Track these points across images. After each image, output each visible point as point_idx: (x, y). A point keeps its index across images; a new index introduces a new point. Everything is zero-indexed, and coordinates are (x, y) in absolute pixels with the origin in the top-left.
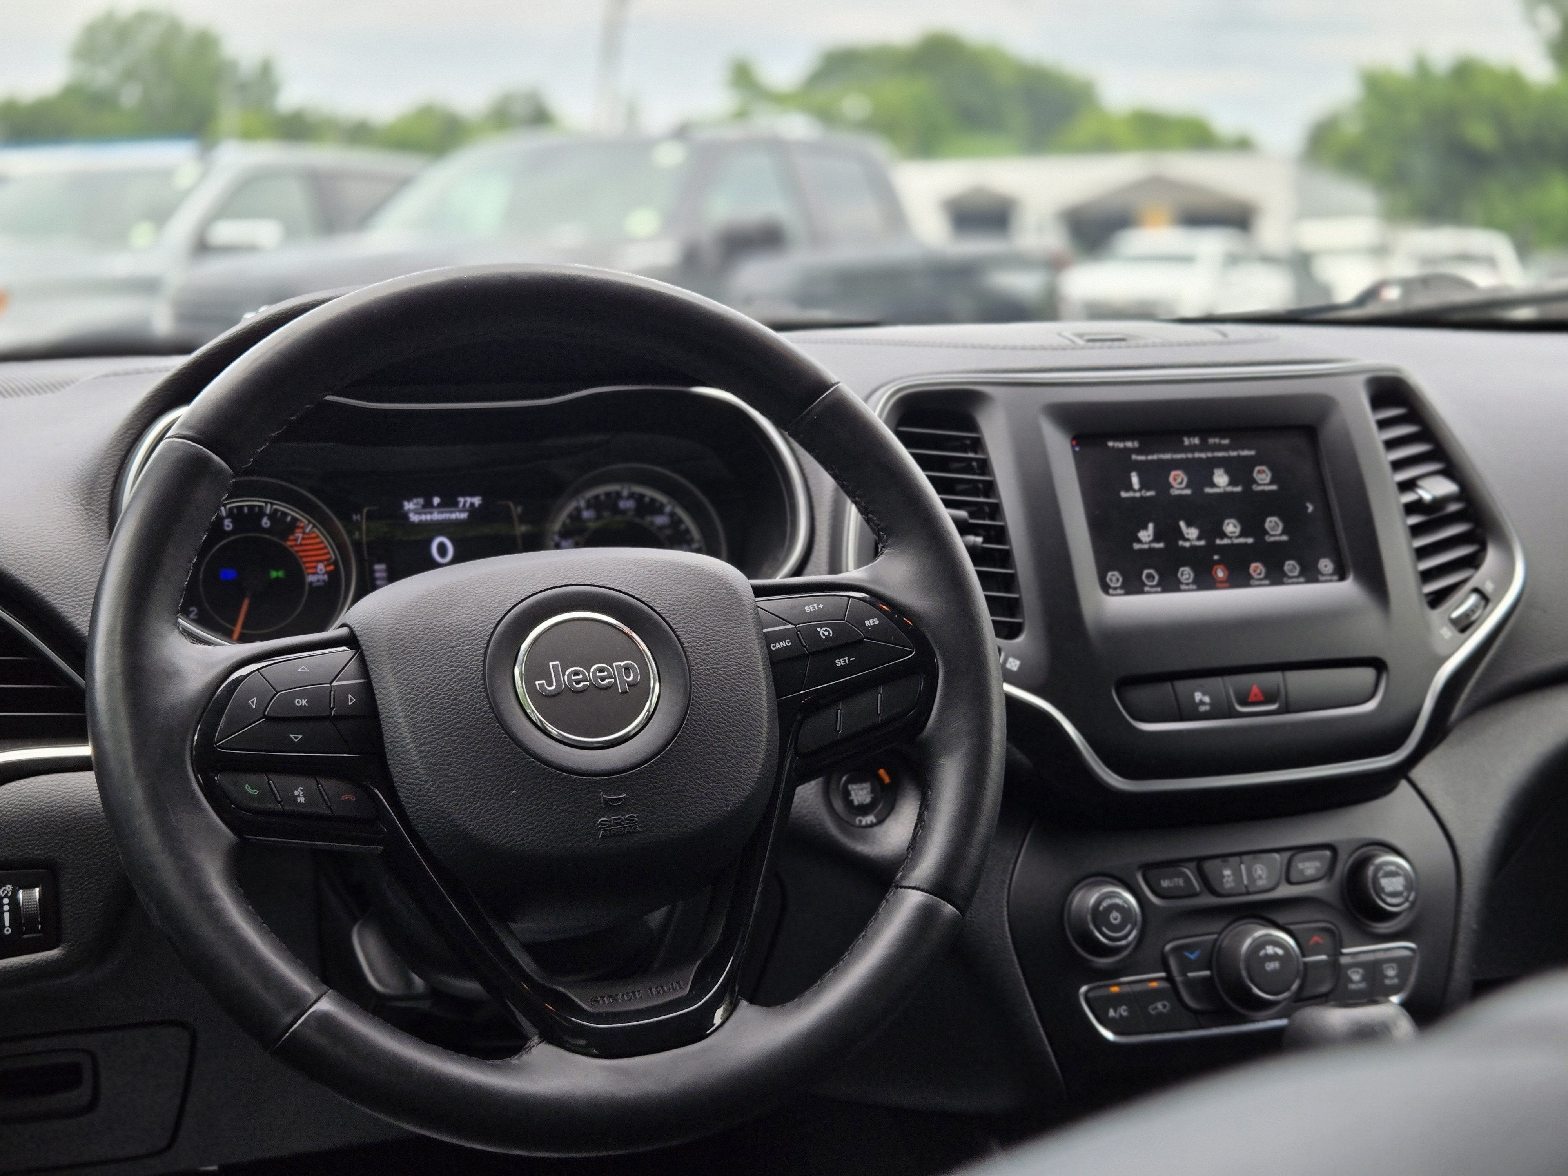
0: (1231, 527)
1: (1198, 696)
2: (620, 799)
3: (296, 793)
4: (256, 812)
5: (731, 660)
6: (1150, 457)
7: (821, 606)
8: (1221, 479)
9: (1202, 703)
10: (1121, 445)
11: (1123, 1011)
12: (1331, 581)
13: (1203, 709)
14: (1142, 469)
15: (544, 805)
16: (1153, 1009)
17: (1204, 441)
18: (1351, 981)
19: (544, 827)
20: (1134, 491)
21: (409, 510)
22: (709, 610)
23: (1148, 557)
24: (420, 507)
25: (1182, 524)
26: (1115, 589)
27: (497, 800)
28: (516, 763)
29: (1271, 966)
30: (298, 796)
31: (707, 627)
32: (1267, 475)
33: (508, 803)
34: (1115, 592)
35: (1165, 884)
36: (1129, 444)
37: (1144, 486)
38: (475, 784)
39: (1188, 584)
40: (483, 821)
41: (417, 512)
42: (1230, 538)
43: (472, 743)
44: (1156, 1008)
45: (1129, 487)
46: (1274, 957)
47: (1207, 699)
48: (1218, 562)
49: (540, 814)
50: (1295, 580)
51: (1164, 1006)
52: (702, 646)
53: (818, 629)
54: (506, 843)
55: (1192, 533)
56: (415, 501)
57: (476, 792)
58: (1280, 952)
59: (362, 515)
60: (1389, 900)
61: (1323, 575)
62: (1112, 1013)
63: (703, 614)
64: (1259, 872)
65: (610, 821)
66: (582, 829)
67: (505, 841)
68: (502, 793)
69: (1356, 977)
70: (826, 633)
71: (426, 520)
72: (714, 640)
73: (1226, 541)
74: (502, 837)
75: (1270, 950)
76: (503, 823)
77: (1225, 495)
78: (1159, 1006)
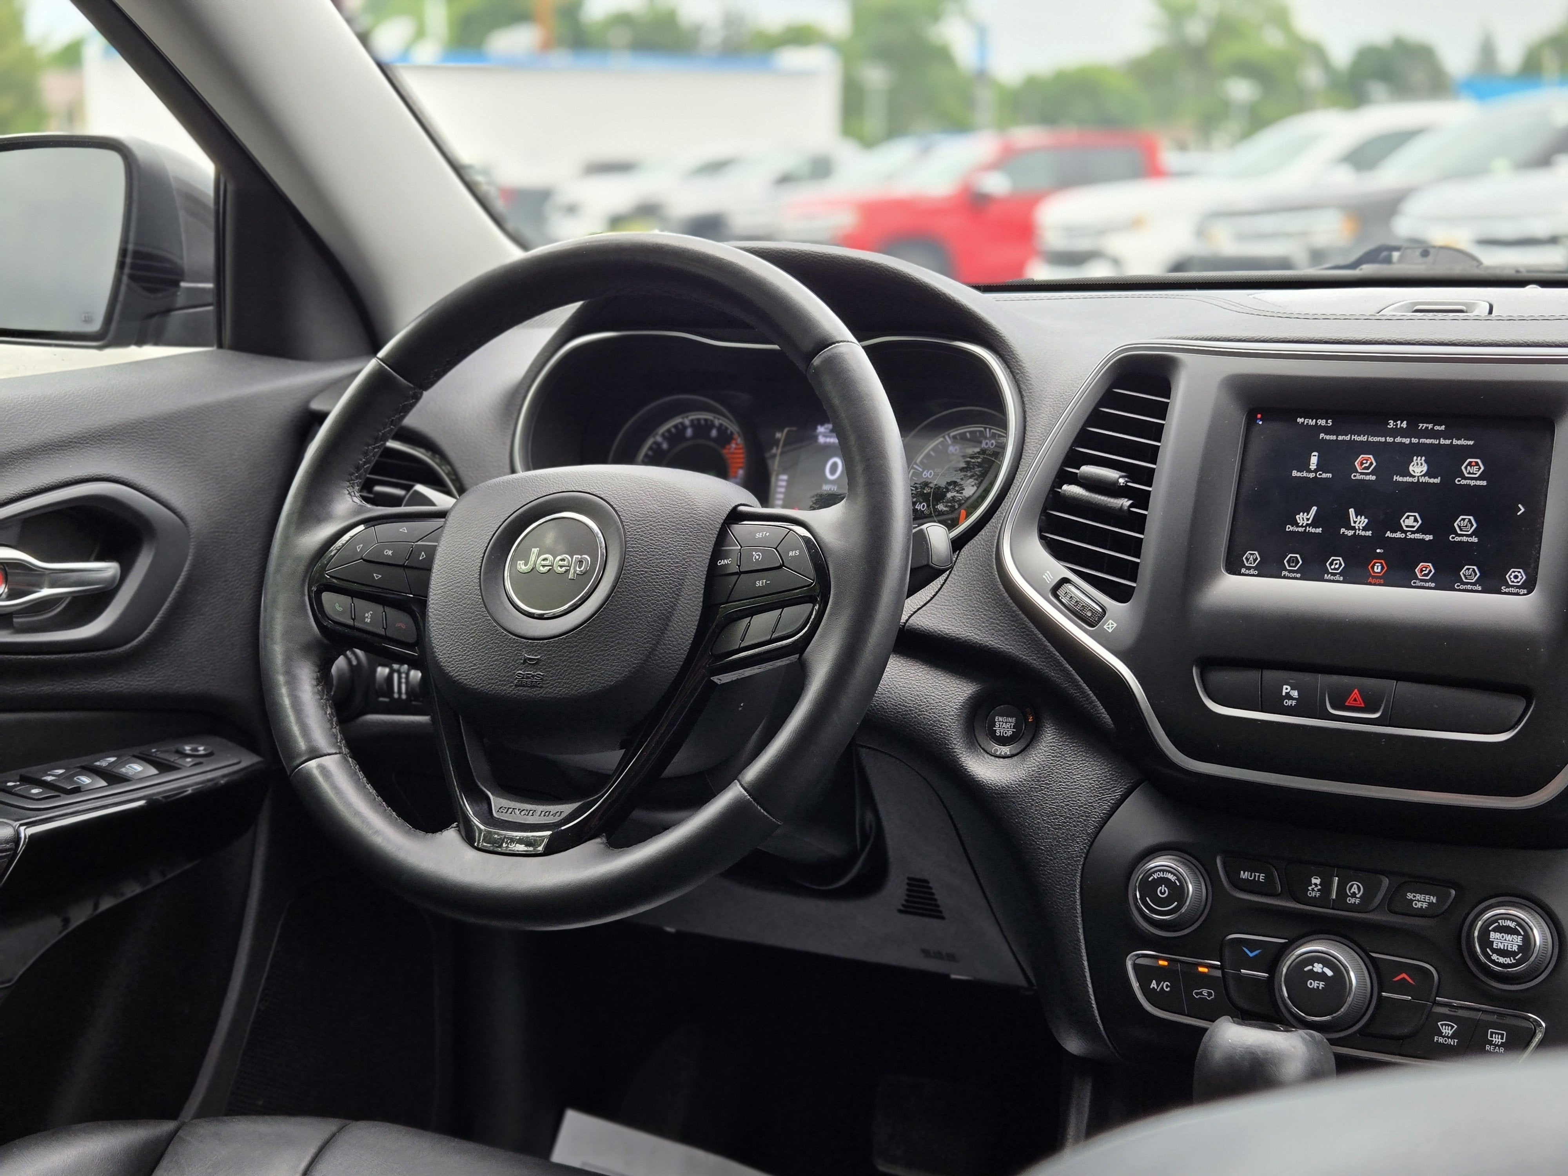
0: (1410, 521)
1: (1286, 689)
2: (534, 659)
3: (366, 615)
4: (336, 623)
5: (661, 567)
6: (1340, 438)
7: (768, 534)
8: (1418, 468)
9: (1288, 696)
10: (1312, 422)
11: (1165, 986)
12: (1518, 594)
13: (1288, 703)
14: (1325, 449)
15: (487, 653)
16: (1197, 994)
17: (1413, 425)
18: (1440, 1034)
19: (482, 670)
20: (1310, 471)
21: (820, 433)
22: (665, 524)
23: (1302, 540)
24: (828, 431)
25: (1352, 511)
26: (1249, 568)
27: (461, 643)
28: (479, 619)
29: (1313, 984)
30: (367, 617)
31: (655, 538)
32: (1480, 468)
33: (467, 647)
34: (1247, 572)
35: (1244, 875)
36: (1322, 422)
37: (1320, 467)
38: (452, 629)
39: (1334, 574)
40: (448, 657)
41: (825, 436)
42: (1405, 532)
43: (460, 598)
44: (1201, 993)
45: (1306, 467)
46: (1322, 976)
47: (1295, 694)
48: (1379, 557)
49: (483, 659)
50: (1469, 587)
51: (1210, 994)
52: (642, 552)
53: (754, 553)
54: (457, 676)
55: (1359, 522)
56: (826, 426)
57: (451, 635)
58: (1329, 973)
59: (782, 435)
60: (1495, 957)
61: (1509, 586)
62: (1154, 985)
63: (657, 527)
64: (1355, 889)
65: (524, 675)
66: (504, 676)
67: (457, 674)
68: (465, 639)
69: (1447, 1031)
70: (757, 557)
71: (830, 443)
72: (655, 548)
73: (1398, 535)
74: (456, 671)
75: (1318, 968)
76: (460, 661)
77: (1419, 486)
78: (1205, 992)
